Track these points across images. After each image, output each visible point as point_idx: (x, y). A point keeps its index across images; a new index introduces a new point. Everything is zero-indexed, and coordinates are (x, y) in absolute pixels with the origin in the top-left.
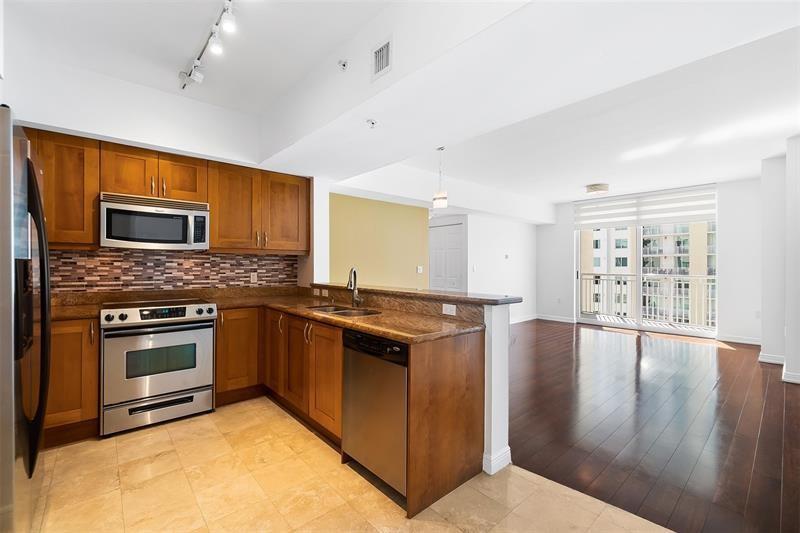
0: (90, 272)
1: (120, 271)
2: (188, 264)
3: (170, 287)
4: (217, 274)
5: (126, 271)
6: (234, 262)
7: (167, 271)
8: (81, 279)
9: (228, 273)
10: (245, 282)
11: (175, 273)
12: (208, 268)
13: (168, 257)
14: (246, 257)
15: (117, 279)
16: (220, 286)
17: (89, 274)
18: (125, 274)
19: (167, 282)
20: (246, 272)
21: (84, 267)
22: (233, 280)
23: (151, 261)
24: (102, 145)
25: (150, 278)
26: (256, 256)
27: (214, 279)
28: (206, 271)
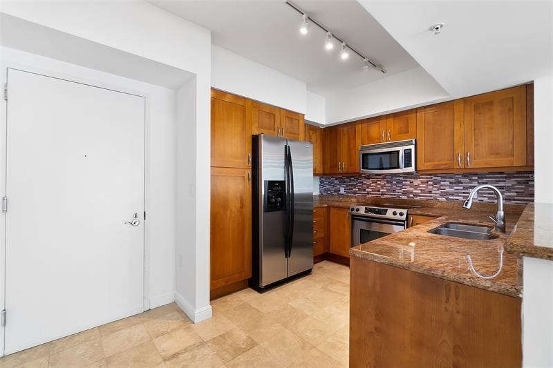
0: (368, 186)
1: (379, 186)
2: (416, 182)
3: (405, 197)
4: (438, 190)
5: (383, 187)
6: (452, 180)
7: (404, 187)
8: (365, 190)
9: (448, 189)
10: (464, 197)
11: (409, 189)
12: (431, 185)
13: (404, 177)
14: (465, 176)
15: (379, 191)
16: (440, 199)
17: (368, 188)
18: (383, 189)
19: (404, 194)
20: (465, 188)
21: (365, 184)
22: (452, 195)
23: (395, 181)
24: (362, 121)
25: (394, 191)
26: (476, 174)
27: (436, 193)
28: (429, 187)
